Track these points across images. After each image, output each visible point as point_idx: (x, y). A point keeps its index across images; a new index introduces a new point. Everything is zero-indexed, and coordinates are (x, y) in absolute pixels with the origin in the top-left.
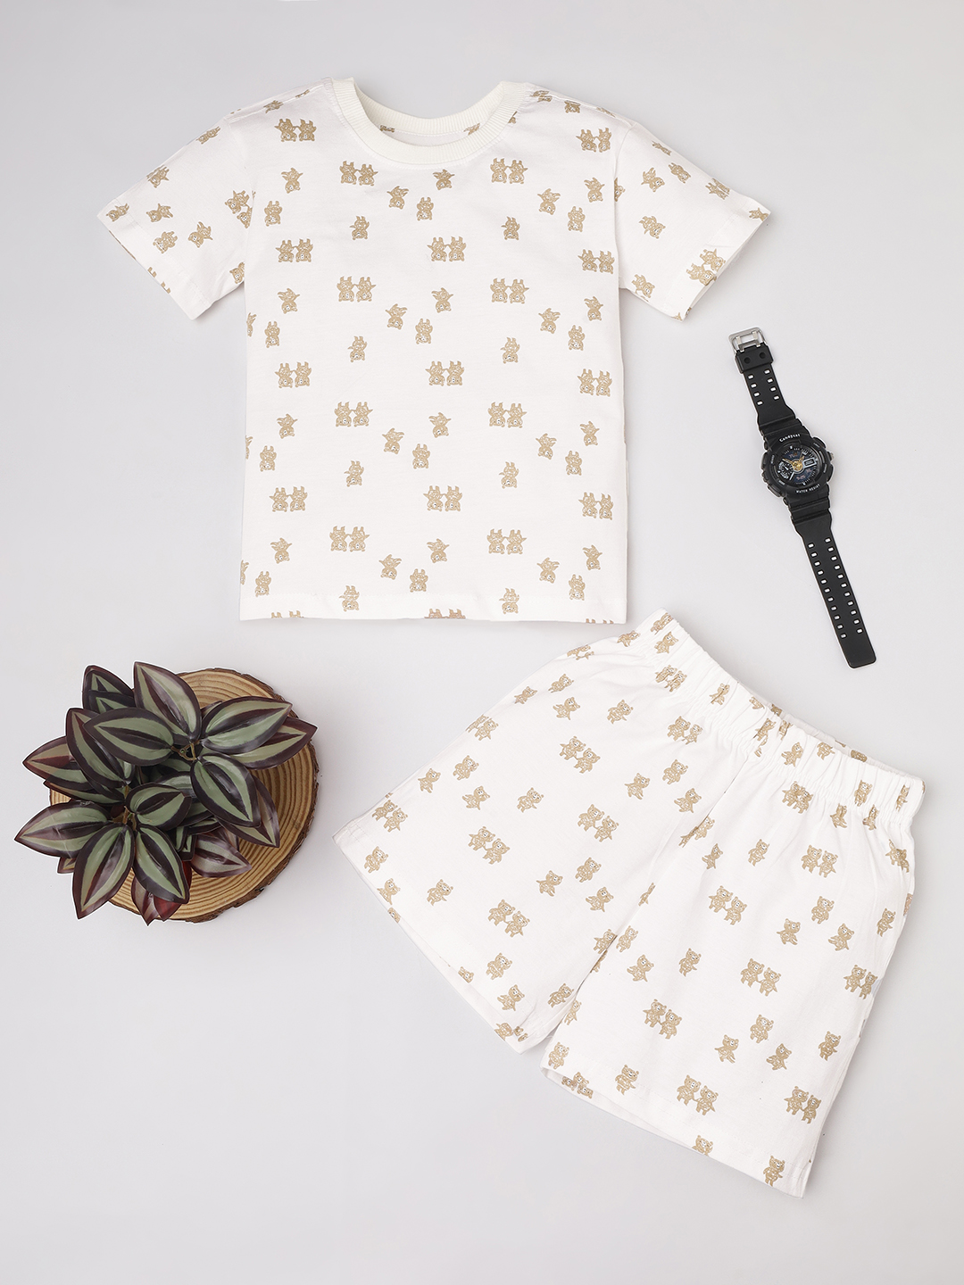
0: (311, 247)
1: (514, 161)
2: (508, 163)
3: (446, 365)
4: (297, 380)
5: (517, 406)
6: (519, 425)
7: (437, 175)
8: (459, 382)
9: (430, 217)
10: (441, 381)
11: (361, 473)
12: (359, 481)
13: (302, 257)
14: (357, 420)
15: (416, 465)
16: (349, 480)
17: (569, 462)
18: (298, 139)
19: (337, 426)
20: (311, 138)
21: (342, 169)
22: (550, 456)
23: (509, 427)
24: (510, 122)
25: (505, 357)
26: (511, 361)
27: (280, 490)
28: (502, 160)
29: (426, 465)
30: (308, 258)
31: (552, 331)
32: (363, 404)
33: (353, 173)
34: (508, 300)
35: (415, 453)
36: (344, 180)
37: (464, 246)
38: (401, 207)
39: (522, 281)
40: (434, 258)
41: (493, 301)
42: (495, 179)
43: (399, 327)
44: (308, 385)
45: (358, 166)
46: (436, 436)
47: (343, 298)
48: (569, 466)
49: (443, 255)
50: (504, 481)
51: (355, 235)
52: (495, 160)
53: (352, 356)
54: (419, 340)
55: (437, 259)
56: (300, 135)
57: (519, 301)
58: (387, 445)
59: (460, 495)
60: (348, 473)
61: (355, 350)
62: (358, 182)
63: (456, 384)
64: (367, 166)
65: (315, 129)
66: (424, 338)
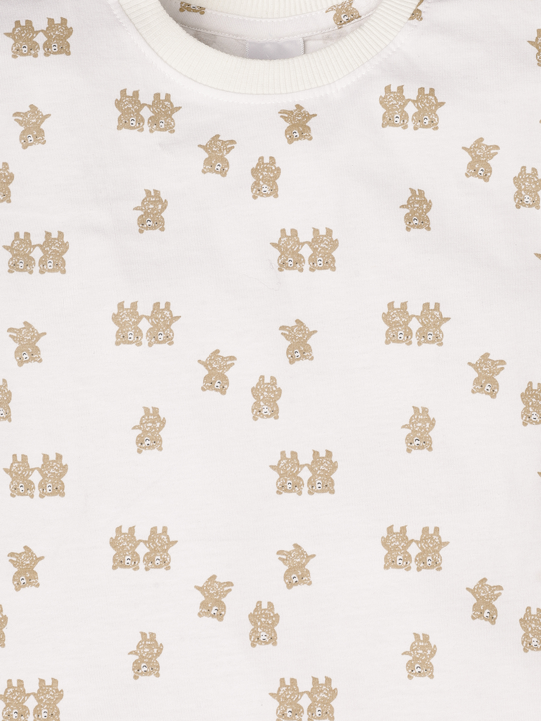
0: (65, 247)
1: (421, 90)
2: (411, 93)
3: (306, 458)
4: (42, 486)
5: (431, 531)
6: (436, 565)
7: (286, 115)
8: (328, 487)
9: (274, 192)
10: (297, 486)
11: (158, 654)
12: (154, 669)
13: (50, 265)
14: (150, 560)
15: (256, 640)
16: (136, 667)
17: (525, 629)
18: (41, 52)
19: (114, 568)
20: (65, 49)
21: (118, 104)
22: (492, 619)
23: (419, 569)
24: (411, 18)
25: (409, 441)
26: (419, 447)
27: (15, 684)
28: (400, 89)
29: (273, 640)
30: (60, 266)
31: (493, 394)
32: (160, 531)
33: (138, 111)
34: (414, 340)
35: (253, 618)
36: (123, 123)
37: (335, 244)
38: (223, 173)
39: (437, 306)
40: (283, 266)
41: (387, 342)
42: (388, 121)
43: (223, 391)
44: (63, 495)
45: (146, 98)
46: (290, 585)
47: (122, 339)
48: (526, 636)
49: (298, 261)
50: (410, 666)
51: (143, 224)
52: (388, 89)
53: (140, 441)
54: (257, 412)
55: (288, 268)
56: (45, 45)
57: (433, 342)
58: (203, 605)
59: (334, 693)
60: (136, 653)
61: (145, 432)
62: (146, 127)
63: (323, 491)
64: (163, 97)
65: (70, 32)
66: (266, 410)
